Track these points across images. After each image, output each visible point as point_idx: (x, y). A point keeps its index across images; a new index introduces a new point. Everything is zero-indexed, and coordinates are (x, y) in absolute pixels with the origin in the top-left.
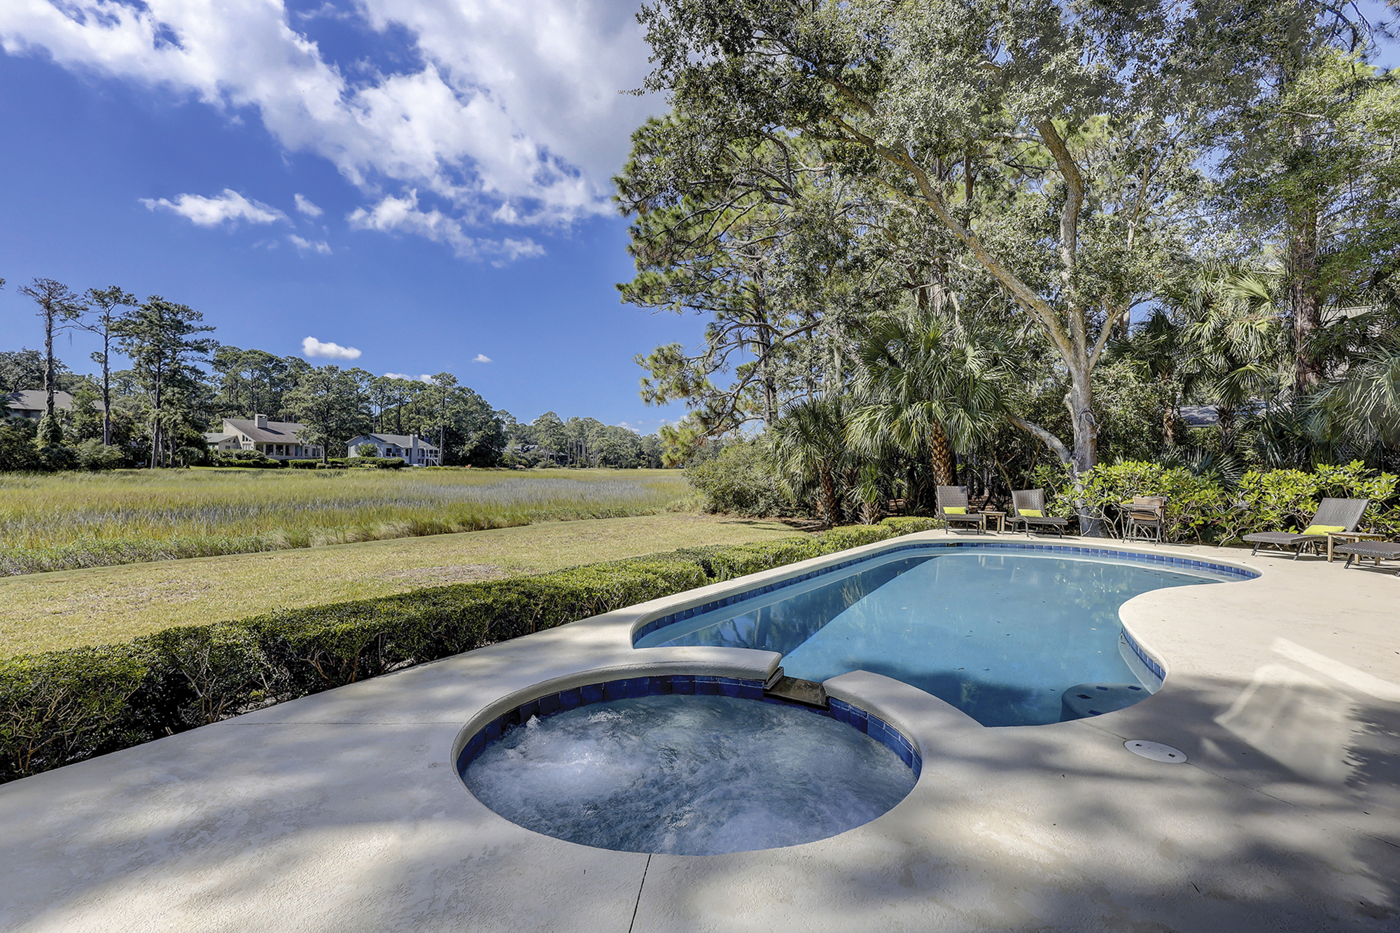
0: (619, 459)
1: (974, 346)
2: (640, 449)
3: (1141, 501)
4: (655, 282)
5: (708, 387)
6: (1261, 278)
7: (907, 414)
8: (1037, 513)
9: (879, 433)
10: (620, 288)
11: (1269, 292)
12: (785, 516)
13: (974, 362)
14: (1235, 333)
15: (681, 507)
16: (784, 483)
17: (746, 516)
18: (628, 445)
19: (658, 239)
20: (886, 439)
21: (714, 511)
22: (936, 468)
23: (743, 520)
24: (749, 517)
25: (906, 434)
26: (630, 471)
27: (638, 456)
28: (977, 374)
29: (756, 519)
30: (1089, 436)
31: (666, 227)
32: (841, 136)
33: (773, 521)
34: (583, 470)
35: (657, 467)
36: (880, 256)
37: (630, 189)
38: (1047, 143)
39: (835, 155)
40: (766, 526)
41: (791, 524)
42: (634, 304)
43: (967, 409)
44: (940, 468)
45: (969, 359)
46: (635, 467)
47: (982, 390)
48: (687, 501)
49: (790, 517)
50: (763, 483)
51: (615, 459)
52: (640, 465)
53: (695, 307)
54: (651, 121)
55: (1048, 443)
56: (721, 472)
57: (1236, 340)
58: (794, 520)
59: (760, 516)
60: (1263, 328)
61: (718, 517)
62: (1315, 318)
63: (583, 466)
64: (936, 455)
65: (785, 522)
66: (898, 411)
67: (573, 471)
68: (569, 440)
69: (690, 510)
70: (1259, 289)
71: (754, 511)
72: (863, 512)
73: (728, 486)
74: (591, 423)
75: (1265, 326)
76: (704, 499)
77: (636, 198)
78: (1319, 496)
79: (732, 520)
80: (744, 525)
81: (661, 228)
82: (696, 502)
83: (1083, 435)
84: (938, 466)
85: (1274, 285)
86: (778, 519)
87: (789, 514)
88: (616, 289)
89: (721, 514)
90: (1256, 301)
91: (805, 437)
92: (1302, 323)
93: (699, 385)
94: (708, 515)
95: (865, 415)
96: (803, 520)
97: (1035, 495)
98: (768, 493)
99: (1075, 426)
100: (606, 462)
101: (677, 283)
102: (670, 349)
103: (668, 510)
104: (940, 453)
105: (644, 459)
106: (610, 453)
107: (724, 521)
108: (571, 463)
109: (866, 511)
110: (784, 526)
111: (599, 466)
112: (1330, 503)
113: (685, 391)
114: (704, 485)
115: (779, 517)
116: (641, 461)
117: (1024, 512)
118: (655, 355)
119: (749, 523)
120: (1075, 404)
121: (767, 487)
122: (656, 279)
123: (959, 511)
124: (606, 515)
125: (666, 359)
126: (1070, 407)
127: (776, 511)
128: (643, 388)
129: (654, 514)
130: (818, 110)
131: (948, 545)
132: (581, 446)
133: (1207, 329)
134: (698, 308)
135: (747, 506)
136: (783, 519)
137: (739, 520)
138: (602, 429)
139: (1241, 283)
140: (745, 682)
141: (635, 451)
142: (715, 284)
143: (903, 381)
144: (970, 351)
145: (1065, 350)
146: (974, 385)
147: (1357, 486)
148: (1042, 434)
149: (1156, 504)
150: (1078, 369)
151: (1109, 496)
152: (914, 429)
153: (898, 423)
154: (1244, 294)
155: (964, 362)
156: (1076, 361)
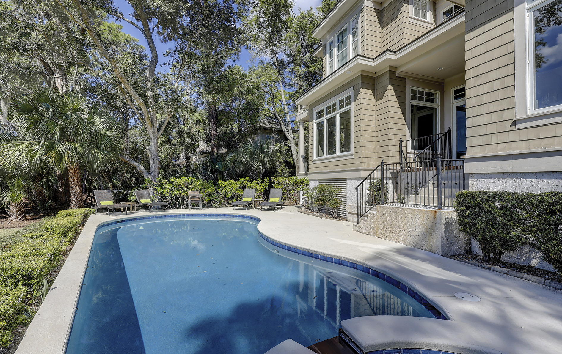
1: (100, 117)
3: (191, 193)
6: (201, 115)
7: (60, 148)
8: (149, 201)
11: (202, 119)
14: (194, 131)
22: (72, 180)
25: (60, 160)
28: (103, 132)
30: (157, 166)
44: (74, 180)
45: (97, 124)
55: (138, 168)
57: (195, 134)
60: (202, 131)
66: (51, 147)
70: (200, 118)
72: (10, 209)
83: (154, 165)
84: (73, 179)
85: (204, 118)
90: (199, 122)
95: (24, 146)
97: (145, 193)
99: (151, 161)
104: (75, 171)
109: (13, 209)
117: (143, 201)
120: (152, 151)
123: (109, 203)
126: (149, 152)
131: (118, 222)
143: (57, 128)
144: (97, 119)
145: (149, 127)
146: (101, 137)
147: (249, 184)
148: (136, 164)
149: (197, 194)
150: (154, 136)
151: (176, 192)
152: (66, 158)
153: (53, 153)
154: (195, 118)
155: (94, 124)
156: (153, 133)
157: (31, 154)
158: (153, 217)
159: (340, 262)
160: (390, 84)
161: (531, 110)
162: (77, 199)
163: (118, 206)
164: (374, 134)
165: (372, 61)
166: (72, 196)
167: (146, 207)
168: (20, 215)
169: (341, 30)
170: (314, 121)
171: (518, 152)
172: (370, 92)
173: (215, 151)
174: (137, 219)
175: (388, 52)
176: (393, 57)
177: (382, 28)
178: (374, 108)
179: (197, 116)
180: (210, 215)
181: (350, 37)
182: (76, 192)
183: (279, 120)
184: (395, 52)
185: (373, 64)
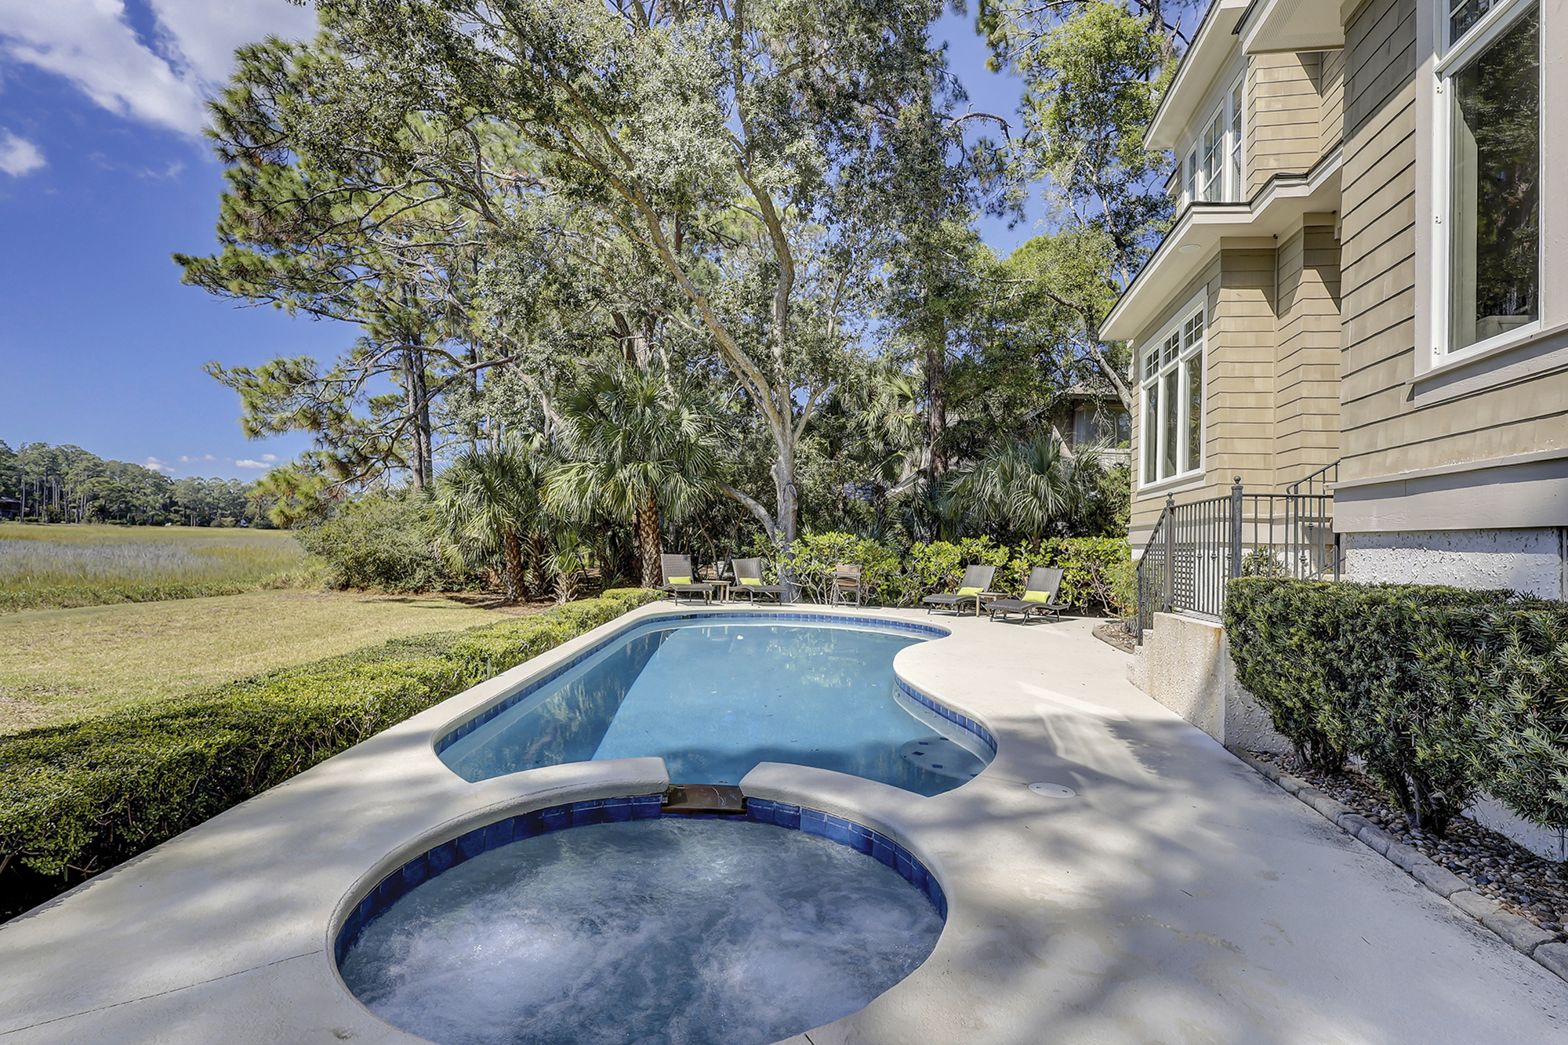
0: (131, 511)
1: (690, 409)
2: (170, 498)
3: (843, 568)
4: (260, 267)
5: (353, 422)
6: (909, 380)
7: (622, 474)
8: (756, 581)
9: (589, 494)
10: (182, 260)
11: (913, 393)
12: (450, 590)
13: (689, 424)
14: (891, 423)
15: (287, 583)
16: (452, 550)
17: (396, 592)
18: (148, 491)
19: (280, 208)
20: (597, 501)
21: (345, 587)
23: (391, 597)
24: (400, 593)
25: (621, 496)
26: (150, 530)
27: (165, 507)
28: (693, 438)
29: (411, 596)
30: (791, 507)
31: (294, 194)
32: (569, 151)
33: (434, 597)
34: (54, 527)
35: (201, 525)
36: (597, 296)
37: (238, 127)
38: (766, 221)
39: (560, 170)
40: (425, 604)
41: (462, 600)
42: (203, 290)
43: (684, 472)
45: (684, 423)
46: (161, 524)
47: (699, 456)
48: (298, 574)
49: (458, 591)
50: (423, 550)
51: (120, 510)
52: (169, 520)
53: (311, 310)
54: (274, 42)
55: (755, 512)
56: (358, 534)
57: (892, 430)
58: (464, 595)
59: (416, 592)
60: (910, 421)
61: (352, 593)
62: (943, 418)
63: (54, 519)
64: (645, 521)
65: (451, 598)
66: (611, 471)
67: (33, 527)
68: (24, 478)
69: (303, 586)
70: (906, 389)
71: (408, 586)
72: (558, 583)
73: (369, 554)
74: (72, 456)
75: (911, 420)
76: (328, 572)
77: (248, 142)
78: (963, 564)
79: (376, 597)
80: (397, 604)
81: (287, 195)
82: (314, 574)
83: (786, 505)
84: (647, 533)
85: (916, 388)
86: (441, 595)
87: (456, 587)
88: (174, 262)
89: (355, 589)
90: (904, 398)
91: (491, 495)
92: (935, 421)
93: (339, 418)
94: (336, 592)
95: (574, 471)
96: (475, 595)
97: (753, 564)
98: (429, 563)
99: (779, 497)
100: (103, 514)
101: (294, 274)
102: (297, 364)
103: (265, 587)
104: (650, 518)
105: (176, 512)
106: (112, 501)
107: (363, 599)
108: (26, 515)
109: (563, 583)
110: (454, 603)
111: (90, 521)
112: (972, 570)
113: (316, 424)
114: (330, 554)
115: (442, 592)
116: (172, 516)
117: (745, 581)
118: (271, 369)
119: (402, 600)
120: (780, 476)
121: (427, 554)
122: (262, 262)
123: (684, 581)
124: (154, 596)
125: (289, 376)
126: (775, 478)
127: (439, 586)
128: (247, 413)
129: (240, 592)
130: (546, 113)
131: (684, 617)
132: (50, 489)
133: (872, 418)
134: (316, 312)
135: (396, 580)
136: (449, 594)
137: (386, 597)
138: (96, 465)
139: (894, 381)
140: (638, 799)
141: (160, 499)
142: (356, 286)
143: (619, 438)
144: (685, 414)
145: (774, 424)
146: (690, 449)
147: (986, 555)
148: (750, 502)
149: (855, 573)
150: (784, 442)
151: (815, 565)
152: (629, 492)
153: (611, 483)
154: (896, 391)
155: (680, 425)
156: (783, 435)
157: (581, 487)
158: (751, 615)
159: (963, 722)
160: (1306, 267)
161: (1437, 354)
162: (651, 573)
163: (698, 587)
164: (1270, 416)
165: (1247, 209)
166: (645, 566)
167: (744, 594)
168: (571, 596)
169: (1212, 121)
170: (1142, 383)
171: (1407, 473)
172: (1259, 294)
173: (937, 468)
174: (720, 615)
175: (1277, 182)
176: (1302, 191)
177: (1322, 94)
178: (1272, 339)
179: (900, 385)
180: (875, 622)
181: (1229, 137)
182: (650, 558)
183: (1112, 378)
184: (1306, 176)
185: (1249, 219)
